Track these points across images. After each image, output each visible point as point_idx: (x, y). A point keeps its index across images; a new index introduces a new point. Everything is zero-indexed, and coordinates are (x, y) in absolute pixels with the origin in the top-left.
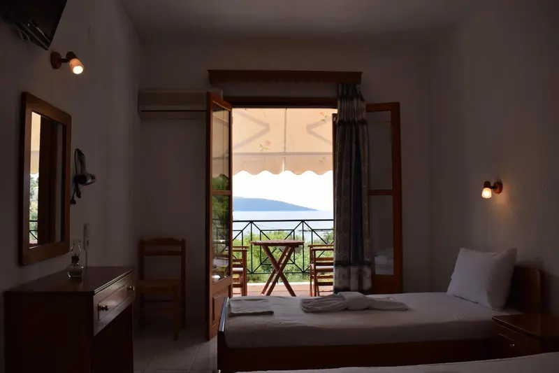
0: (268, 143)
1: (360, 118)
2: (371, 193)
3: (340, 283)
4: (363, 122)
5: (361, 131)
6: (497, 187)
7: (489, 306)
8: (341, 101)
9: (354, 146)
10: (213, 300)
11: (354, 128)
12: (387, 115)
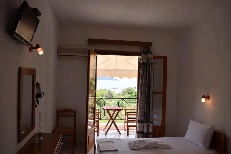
0: (109, 65)
1: (151, 62)
2: (154, 93)
3: (140, 129)
4: (152, 64)
5: (151, 67)
6: (207, 98)
7: (203, 147)
8: (143, 55)
9: (148, 73)
10: (88, 137)
11: (148, 66)
12: (162, 61)
